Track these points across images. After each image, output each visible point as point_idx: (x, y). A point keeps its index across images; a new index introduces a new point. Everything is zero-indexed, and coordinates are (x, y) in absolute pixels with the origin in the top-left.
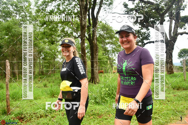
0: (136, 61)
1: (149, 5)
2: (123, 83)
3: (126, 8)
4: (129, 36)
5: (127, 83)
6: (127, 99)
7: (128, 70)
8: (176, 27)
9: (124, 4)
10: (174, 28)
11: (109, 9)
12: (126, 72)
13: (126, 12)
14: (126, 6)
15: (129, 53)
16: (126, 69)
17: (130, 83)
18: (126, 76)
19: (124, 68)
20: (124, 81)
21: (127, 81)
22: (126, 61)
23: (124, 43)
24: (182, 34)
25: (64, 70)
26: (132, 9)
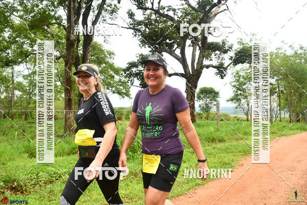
0: (165, 105)
1: (165, 19)
2: (145, 135)
3: (131, 18)
4: (158, 69)
5: (149, 135)
6: (150, 157)
7: (154, 116)
8: (202, 56)
9: (128, 13)
10: (199, 58)
11: (110, 18)
12: (150, 119)
13: (131, 24)
14: (131, 15)
15: (155, 94)
16: (151, 116)
17: (154, 134)
18: (149, 126)
19: (147, 114)
20: (146, 132)
21: (149, 133)
22: (150, 104)
23: (149, 78)
24: (208, 67)
25: (81, 113)
26: (141, 22)
